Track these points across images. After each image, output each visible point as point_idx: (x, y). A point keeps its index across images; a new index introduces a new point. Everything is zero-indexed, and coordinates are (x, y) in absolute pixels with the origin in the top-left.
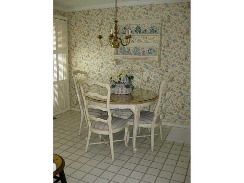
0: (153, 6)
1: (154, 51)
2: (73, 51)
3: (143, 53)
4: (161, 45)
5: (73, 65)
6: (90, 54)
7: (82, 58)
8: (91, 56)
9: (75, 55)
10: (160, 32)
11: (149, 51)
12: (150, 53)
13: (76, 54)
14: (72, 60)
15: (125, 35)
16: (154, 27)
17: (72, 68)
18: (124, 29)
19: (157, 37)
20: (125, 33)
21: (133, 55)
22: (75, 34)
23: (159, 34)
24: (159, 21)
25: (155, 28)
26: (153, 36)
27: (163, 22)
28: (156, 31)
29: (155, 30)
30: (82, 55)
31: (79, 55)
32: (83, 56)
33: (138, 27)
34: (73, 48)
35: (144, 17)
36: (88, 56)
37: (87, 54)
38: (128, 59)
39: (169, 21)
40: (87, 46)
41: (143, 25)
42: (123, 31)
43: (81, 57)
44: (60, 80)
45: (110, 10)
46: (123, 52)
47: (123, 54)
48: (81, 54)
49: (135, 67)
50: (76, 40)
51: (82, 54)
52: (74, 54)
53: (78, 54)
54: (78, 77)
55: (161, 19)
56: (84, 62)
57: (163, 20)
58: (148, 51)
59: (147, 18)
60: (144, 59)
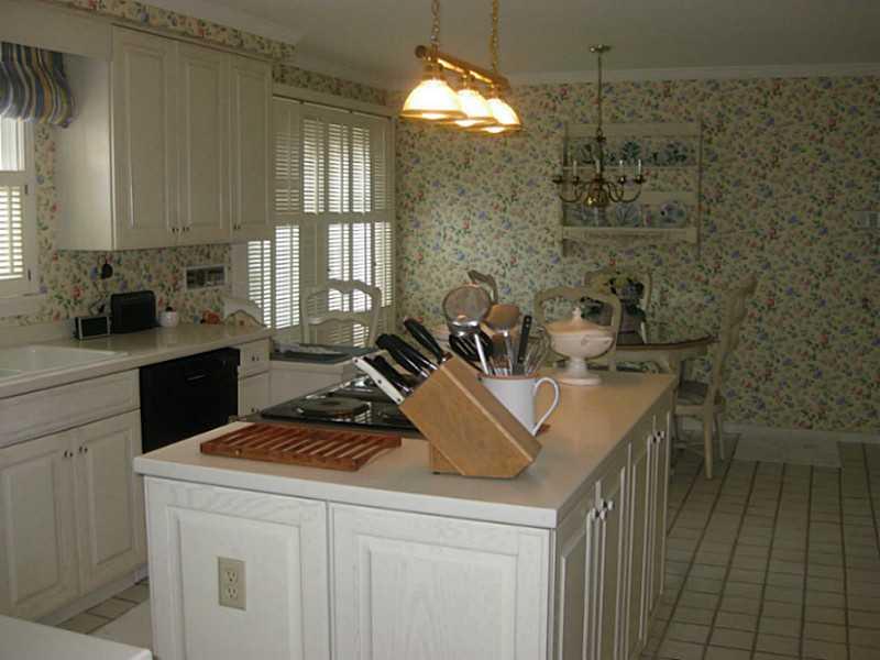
0: (675, 87)
1: (681, 214)
2: (411, 214)
3: (651, 221)
4: (701, 197)
5: (409, 260)
6: (473, 224)
7: (445, 236)
8: (475, 229)
9: (417, 225)
10: (697, 160)
11: (666, 213)
12: (669, 221)
13: (423, 222)
14: (408, 242)
15: (589, 167)
16: (678, 144)
17: (406, 270)
18: (585, 151)
19: (689, 174)
20: (589, 163)
21: (616, 226)
22: (418, 161)
23: (697, 167)
24: (694, 128)
25: (680, 149)
26: (674, 173)
27: (705, 133)
28: (684, 158)
29: (681, 153)
30: (445, 229)
31: (433, 226)
32: (449, 233)
33: (630, 144)
34: (410, 205)
35: (647, 116)
36: (467, 230)
37: (460, 225)
38: (607, 236)
39: (721, 129)
40: (461, 199)
41: (647, 140)
42: (584, 155)
43: (440, 234)
44: (355, 309)
45: (541, 92)
46: (585, 217)
47: (586, 223)
48: (441, 223)
49: (620, 260)
50: (424, 179)
51: (446, 224)
52: (413, 223)
53: (428, 224)
54: (428, 297)
55: (699, 124)
56: (448, 250)
57: (704, 127)
58: (663, 213)
59: (657, 119)
60: (652, 237)
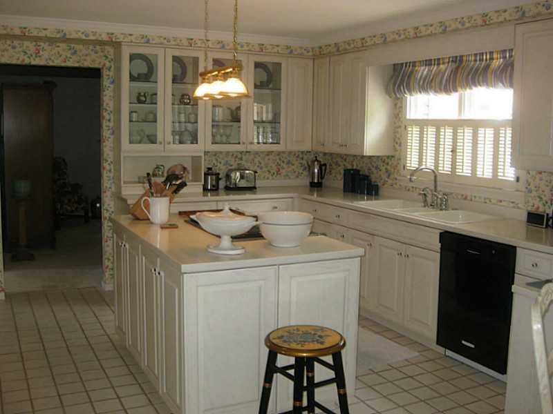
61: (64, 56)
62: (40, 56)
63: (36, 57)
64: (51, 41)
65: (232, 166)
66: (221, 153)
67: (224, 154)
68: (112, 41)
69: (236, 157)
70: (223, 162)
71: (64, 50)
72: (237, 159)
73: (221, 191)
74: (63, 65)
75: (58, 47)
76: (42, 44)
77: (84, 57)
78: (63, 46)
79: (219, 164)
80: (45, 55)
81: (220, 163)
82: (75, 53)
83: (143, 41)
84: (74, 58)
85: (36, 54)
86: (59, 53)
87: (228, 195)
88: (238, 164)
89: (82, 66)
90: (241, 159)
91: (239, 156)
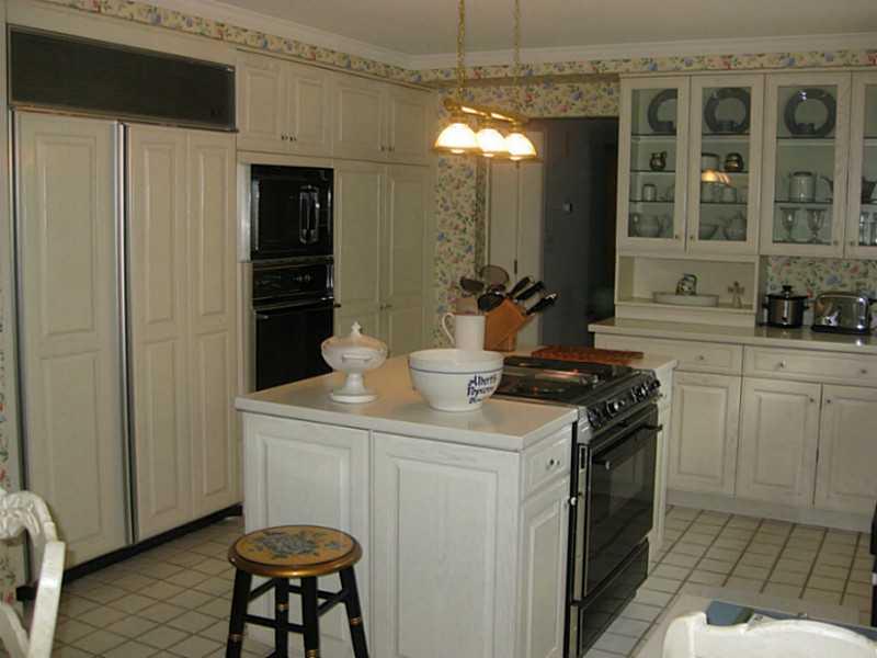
61: (564, 103)
62: (532, 106)
63: (527, 106)
64: (549, 80)
65: (844, 286)
66: (824, 260)
67: (830, 263)
68: (598, 73)
69: (855, 269)
70: (826, 277)
71: (564, 94)
72: (856, 275)
73: (807, 332)
74: (563, 115)
75: (557, 89)
76: (535, 87)
77: (592, 102)
78: (563, 87)
79: (818, 281)
80: (539, 102)
81: (821, 279)
82: (580, 96)
83: (645, 68)
84: (579, 104)
85: (527, 102)
86: (557, 98)
87: (814, 339)
88: (858, 284)
89: (589, 115)
90: (865, 274)
91: (862, 268)
